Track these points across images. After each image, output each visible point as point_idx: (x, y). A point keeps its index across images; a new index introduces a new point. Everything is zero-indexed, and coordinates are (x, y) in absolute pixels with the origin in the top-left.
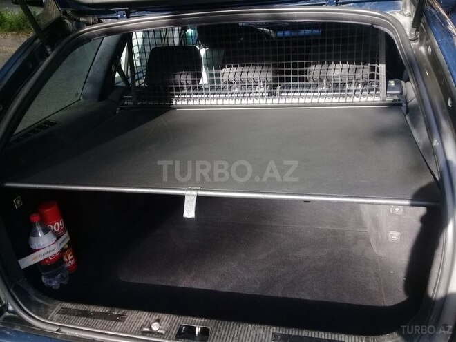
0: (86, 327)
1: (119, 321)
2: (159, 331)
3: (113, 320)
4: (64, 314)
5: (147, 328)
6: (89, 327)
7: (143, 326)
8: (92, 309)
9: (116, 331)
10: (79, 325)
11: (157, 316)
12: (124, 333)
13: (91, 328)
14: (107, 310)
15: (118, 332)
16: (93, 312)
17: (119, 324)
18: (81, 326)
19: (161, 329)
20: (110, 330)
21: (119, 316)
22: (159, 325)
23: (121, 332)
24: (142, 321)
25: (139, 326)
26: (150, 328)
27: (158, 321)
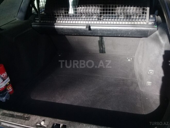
0: (12, 122)
1: (26, 120)
2: (44, 126)
3: (24, 120)
4: (3, 115)
5: (39, 124)
6: (13, 122)
7: (37, 123)
8: (16, 114)
9: (25, 125)
10: (9, 121)
11: (44, 118)
12: (28, 126)
13: (15, 123)
14: (22, 114)
15: (26, 125)
16: (16, 115)
17: (27, 122)
18: (10, 122)
19: (45, 125)
20: (22, 124)
21: (27, 117)
22: (44, 123)
23: (27, 125)
24: (37, 120)
25: (35, 123)
26: (40, 124)
27: (44, 121)
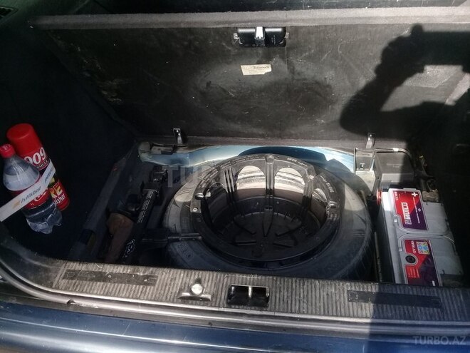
0: (107, 295)
1: (146, 284)
2: (203, 296)
3: (140, 284)
4: (72, 279)
5: (187, 292)
6: (110, 296)
7: (181, 290)
8: (109, 269)
9: (147, 300)
10: (96, 294)
11: (196, 275)
12: (158, 301)
13: (114, 296)
14: (128, 270)
15: (151, 300)
16: (111, 274)
17: (150, 289)
18: (100, 295)
19: (206, 293)
20: (139, 298)
21: (147, 277)
22: (201, 287)
23: (154, 300)
24: (179, 283)
25: (176, 290)
26: (191, 292)
27: (199, 281)
